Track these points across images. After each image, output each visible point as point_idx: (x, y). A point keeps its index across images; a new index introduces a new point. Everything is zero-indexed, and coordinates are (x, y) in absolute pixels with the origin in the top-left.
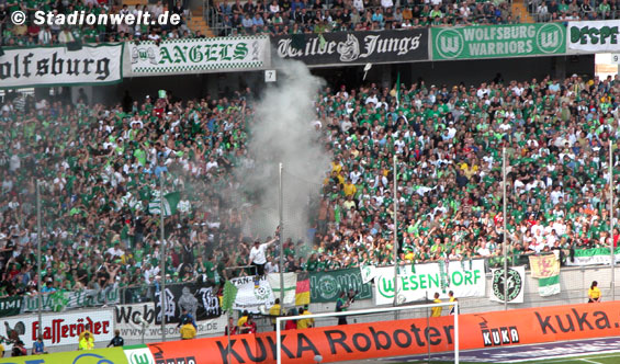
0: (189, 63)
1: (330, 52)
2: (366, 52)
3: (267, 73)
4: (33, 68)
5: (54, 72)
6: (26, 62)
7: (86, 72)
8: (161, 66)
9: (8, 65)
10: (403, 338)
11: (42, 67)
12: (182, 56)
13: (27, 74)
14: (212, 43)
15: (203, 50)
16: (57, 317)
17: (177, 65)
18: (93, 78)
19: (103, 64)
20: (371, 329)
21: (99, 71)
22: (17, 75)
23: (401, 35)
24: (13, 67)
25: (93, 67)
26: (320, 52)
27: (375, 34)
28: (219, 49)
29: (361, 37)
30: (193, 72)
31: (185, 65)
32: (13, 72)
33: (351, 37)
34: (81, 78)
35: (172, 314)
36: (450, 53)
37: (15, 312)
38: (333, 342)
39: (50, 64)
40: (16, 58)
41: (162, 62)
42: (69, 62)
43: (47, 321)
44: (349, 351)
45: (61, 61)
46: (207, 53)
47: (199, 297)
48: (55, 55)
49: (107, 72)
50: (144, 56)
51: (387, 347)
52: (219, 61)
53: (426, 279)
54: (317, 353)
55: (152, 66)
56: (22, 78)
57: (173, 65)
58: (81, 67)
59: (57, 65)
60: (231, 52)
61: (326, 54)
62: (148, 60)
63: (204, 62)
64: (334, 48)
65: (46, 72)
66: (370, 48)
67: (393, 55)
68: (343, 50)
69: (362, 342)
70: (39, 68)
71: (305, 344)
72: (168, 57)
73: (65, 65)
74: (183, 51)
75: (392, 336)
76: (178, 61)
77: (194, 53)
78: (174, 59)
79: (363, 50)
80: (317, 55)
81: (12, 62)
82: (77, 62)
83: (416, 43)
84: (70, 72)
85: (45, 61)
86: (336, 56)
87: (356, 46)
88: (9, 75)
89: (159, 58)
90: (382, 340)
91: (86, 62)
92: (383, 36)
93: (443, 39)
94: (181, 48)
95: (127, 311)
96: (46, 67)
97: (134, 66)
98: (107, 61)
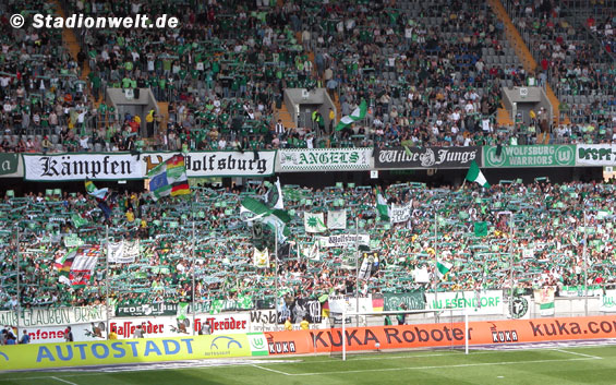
0: (319, 164)
1: (414, 160)
2: (439, 160)
3: (372, 173)
4: (215, 164)
5: (229, 168)
6: (211, 161)
7: (251, 168)
8: (300, 165)
9: (199, 162)
11: (222, 164)
12: (315, 159)
13: (211, 168)
14: (335, 151)
15: (329, 156)
17: (311, 165)
18: (255, 172)
19: (262, 163)
21: (259, 168)
22: (205, 169)
23: (463, 150)
24: (202, 164)
25: (255, 165)
26: (407, 159)
27: (445, 149)
28: (339, 156)
29: (435, 151)
30: (322, 170)
31: (317, 165)
32: (202, 167)
33: (429, 150)
34: (247, 172)
36: (497, 163)
38: (389, 336)
39: (227, 162)
40: (205, 158)
41: (301, 163)
42: (239, 161)
45: (234, 161)
46: (332, 158)
47: (307, 307)
48: (230, 157)
49: (264, 168)
50: (289, 158)
52: (339, 164)
55: (294, 165)
56: (208, 171)
57: (308, 165)
58: (247, 165)
59: (232, 163)
60: (347, 158)
61: (412, 161)
62: (292, 162)
63: (330, 164)
64: (418, 158)
65: (224, 167)
66: (442, 158)
67: (458, 163)
68: (423, 159)
70: (219, 164)
72: (305, 160)
73: (237, 163)
74: (315, 156)
76: (312, 163)
77: (322, 158)
78: (309, 161)
79: (437, 159)
80: (406, 162)
81: (202, 160)
82: (244, 162)
83: (473, 155)
84: (240, 168)
85: (224, 160)
86: (419, 163)
87: (432, 156)
88: (199, 169)
89: (299, 160)
91: (250, 162)
92: (451, 150)
93: (492, 154)
94: (314, 154)
96: (224, 165)
97: (282, 165)
98: (265, 162)
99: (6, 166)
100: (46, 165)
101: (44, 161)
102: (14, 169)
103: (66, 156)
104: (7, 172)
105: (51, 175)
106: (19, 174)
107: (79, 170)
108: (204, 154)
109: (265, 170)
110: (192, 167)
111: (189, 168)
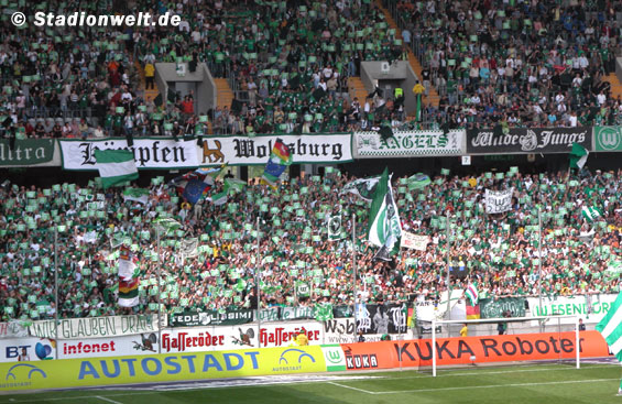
0: (402, 149)
1: (513, 143)
2: (542, 143)
3: (463, 158)
5: (299, 153)
7: (325, 153)
8: (380, 150)
9: (264, 148)
10: (542, 347)
11: (290, 149)
12: (397, 143)
14: (421, 134)
15: (414, 140)
16: (279, 326)
17: (393, 150)
18: (330, 158)
19: (337, 148)
20: (518, 339)
21: (334, 153)
23: (570, 131)
24: (268, 149)
25: (329, 150)
26: (505, 142)
27: (550, 130)
28: (426, 139)
29: (538, 132)
30: (405, 156)
31: (400, 150)
32: (267, 153)
33: (530, 133)
34: (321, 158)
35: (369, 327)
36: (609, 146)
37: (250, 321)
38: (486, 347)
39: (296, 147)
40: (270, 142)
41: (381, 148)
42: (311, 146)
43: (271, 329)
44: (499, 354)
45: (304, 145)
46: (417, 142)
47: (390, 314)
48: (299, 141)
49: (340, 153)
50: (367, 142)
51: (530, 353)
52: (426, 148)
53: (571, 307)
54: (473, 354)
55: (373, 151)
57: (390, 150)
58: (320, 150)
59: (302, 148)
60: (435, 142)
61: (510, 144)
62: (370, 146)
63: (414, 148)
64: (517, 140)
65: (293, 153)
66: (546, 140)
67: (564, 146)
68: (524, 142)
69: (510, 348)
71: (464, 348)
72: (386, 144)
73: (308, 148)
74: (398, 140)
75: (534, 344)
76: (394, 147)
77: (406, 141)
78: (391, 146)
79: (540, 142)
80: (503, 145)
81: (267, 145)
82: (317, 146)
83: (582, 137)
84: (312, 153)
85: (292, 145)
86: (518, 146)
87: (534, 138)
88: (265, 155)
89: (379, 145)
90: (526, 347)
91: (324, 146)
92: (557, 131)
93: (604, 135)
94: (396, 138)
95: (333, 323)
96: (293, 150)
97: (360, 150)
98: (340, 146)
99: (40, 153)
100: (87, 152)
101: (84, 148)
102: (49, 157)
103: (109, 142)
104: (42, 160)
105: (93, 163)
106: (55, 162)
108: (268, 138)
109: (341, 155)
110: (256, 153)
111: (253, 154)
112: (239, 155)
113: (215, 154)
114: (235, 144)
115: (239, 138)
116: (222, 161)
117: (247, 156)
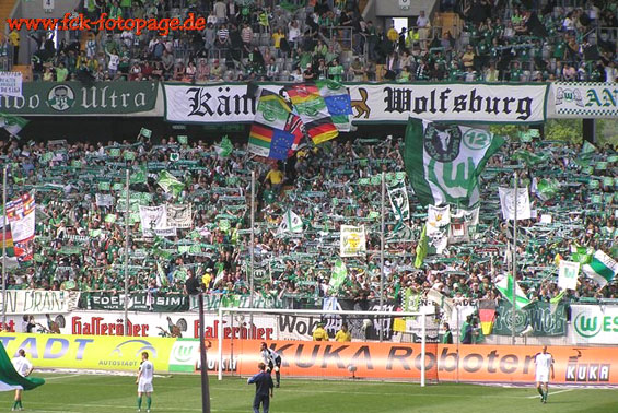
4: (450, 104)
5: (472, 109)
6: (443, 98)
7: (506, 111)
8: (588, 108)
9: (424, 100)
11: (460, 103)
12: (612, 100)
13: (443, 110)
17: (606, 108)
18: (514, 116)
19: (525, 103)
21: (520, 110)
22: (433, 110)
24: (429, 102)
25: (513, 106)
32: (429, 107)
39: (468, 100)
40: (433, 93)
41: (589, 105)
42: (488, 100)
45: (480, 99)
48: (473, 92)
49: (528, 111)
50: (569, 97)
55: (578, 108)
56: (438, 113)
57: (602, 108)
58: (501, 106)
59: (476, 102)
62: (574, 102)
65: (464, 109)
70: (456, 104)
72: (596, 99)
73: (484, 103)
74: (613, 94)
76: (607, 105)
78: (603, 102)
81: (429, 97)
82: (496, 100)
84: (488, 110)
85: (463, 97)
88: (424, 110)
89: (586, 100)
91: (506, 101)
94: (611, 91)
96: (464, 104)
97: (558, 108)
98: (529, 101)
99: (139, 100)
100: (196, 100)
101: (193, 94)
102: (151, 105)
103: (224, 87)
104: (142, 109)
105: (202, 114)
106: (157, 112)
107: (242, 109)
108: (431, 88)
109: (529, 114)
110: (413, 107)
111: (408, 109)
112: (390, 109)
113: (358, 107)
114: (386, 94)
115: (392, 87)
116: (367, 116)
117: (401, 111)
